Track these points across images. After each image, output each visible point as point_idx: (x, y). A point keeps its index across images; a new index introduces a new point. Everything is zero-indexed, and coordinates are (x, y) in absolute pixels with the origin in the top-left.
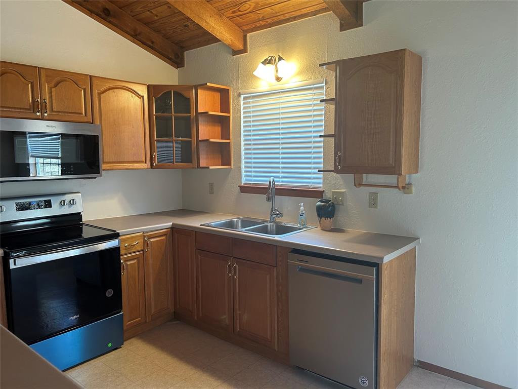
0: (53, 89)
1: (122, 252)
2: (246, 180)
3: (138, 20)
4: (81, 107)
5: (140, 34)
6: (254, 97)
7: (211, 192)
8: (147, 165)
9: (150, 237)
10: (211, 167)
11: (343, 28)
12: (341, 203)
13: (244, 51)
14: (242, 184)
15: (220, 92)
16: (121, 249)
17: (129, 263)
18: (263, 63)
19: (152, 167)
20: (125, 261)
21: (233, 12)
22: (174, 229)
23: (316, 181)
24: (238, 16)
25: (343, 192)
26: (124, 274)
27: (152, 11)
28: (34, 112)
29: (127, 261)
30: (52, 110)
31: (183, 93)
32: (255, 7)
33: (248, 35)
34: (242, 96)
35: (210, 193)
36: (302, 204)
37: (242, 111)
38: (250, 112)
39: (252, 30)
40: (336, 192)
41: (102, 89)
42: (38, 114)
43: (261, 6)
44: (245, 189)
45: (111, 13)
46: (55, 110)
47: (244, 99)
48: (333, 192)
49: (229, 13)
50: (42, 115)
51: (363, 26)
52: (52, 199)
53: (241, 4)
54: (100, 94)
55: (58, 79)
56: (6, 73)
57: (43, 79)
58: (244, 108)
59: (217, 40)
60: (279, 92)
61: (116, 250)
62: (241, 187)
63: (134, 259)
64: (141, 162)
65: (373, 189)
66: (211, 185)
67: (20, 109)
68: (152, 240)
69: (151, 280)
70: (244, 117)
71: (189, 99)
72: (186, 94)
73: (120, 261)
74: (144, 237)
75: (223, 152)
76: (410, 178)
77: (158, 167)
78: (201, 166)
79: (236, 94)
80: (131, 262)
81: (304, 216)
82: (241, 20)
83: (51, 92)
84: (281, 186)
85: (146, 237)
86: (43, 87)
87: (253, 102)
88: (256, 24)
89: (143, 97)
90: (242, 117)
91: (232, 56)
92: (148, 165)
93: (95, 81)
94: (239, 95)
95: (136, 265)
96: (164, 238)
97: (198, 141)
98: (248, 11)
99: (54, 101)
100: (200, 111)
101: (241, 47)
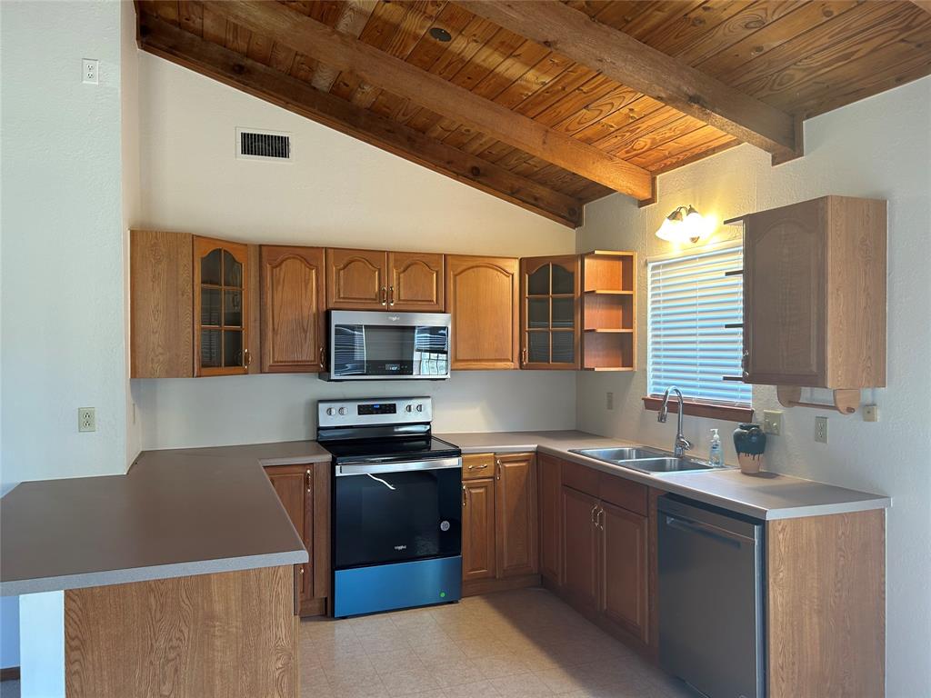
0: (402, 275)
1: (465, 475)
2: (655, 390)
3: (517, 174)
4: (432, 293)
5: (518, 191)
6: (665, 266)
7: (610, 406)
8: (515, 364)
9: (504, 461)
10: (596, 369)
11: (775, 162)
12: (776, 432)
13: (651, 200)
14: (649, 396)
15: (623, 260)
16: (464, 471)
17: (473, 491)
18: (669, 218)
19: (521, 367)
20: (469, 488)
21: (627, 152)
22: (539, 455)
23: (743, 395)
24: (636, 155)
25: (780, 415)
26: (466, 505)
27: (529, 162)
28: (380, 303)
29: (471, 488)
30: (399, 300)
31: (565, 266)
32: (652, 143)
33: (658, 177)
34: (650, 265)
35: (609, 408)
36: (716, 430)
37: (649, 287)
38: (659, 287)
39: (662, 170)
40: (770, 413)
41: (460, 270)
42: (384, 304)
43: (660, 141)
44: (652, 404)
45: (481, 171)
46: (402, 298)
47: (654, 268)
48: (766, 413)
49: (622, 154)
50: (388, 304)
51: (802, 155)
52: (398, 403)
53: (633, 141)
54: (455, 276)
55: (408, 262)
56: (353, 261)
57: (391, 264)
58: (653, 282)
59: (611, 191)
60: (695, 259)
61: (456, 472)
62: (646, 400)
63: (482, 487)
64: (508, 360)
65: (822, 412)
66: (610, 395)
67: (366, 299)
68: (507, 465)
69: (504, 519)
70: (653, 295)
71: (573, 274)
72: (569, 267)
73: (461, 487)
74: (496, 459)
75: (623, 347)
76: (873, 395)
77: (528, 368)
78: (585, 367)
79: (642, 262)
80: (478, 491)
81: (719, 449)
82: (640, 159)
83: (399, 279)
84: (698, 400)
85: (500, 459)
86: (391, 275)
87: (664, 273)
88: (665, 162)
89: (513, 275)
90: (649, 296)
91: (637, 208)
92: (517, 364)
93: (450, 260)
94: (646, 264)
95: (484, 495)
96: (524, 464)
97: (583, 331)
98: (645, 148)
99: (401, 289)
100: (585, 290)
101: (647, 195)
